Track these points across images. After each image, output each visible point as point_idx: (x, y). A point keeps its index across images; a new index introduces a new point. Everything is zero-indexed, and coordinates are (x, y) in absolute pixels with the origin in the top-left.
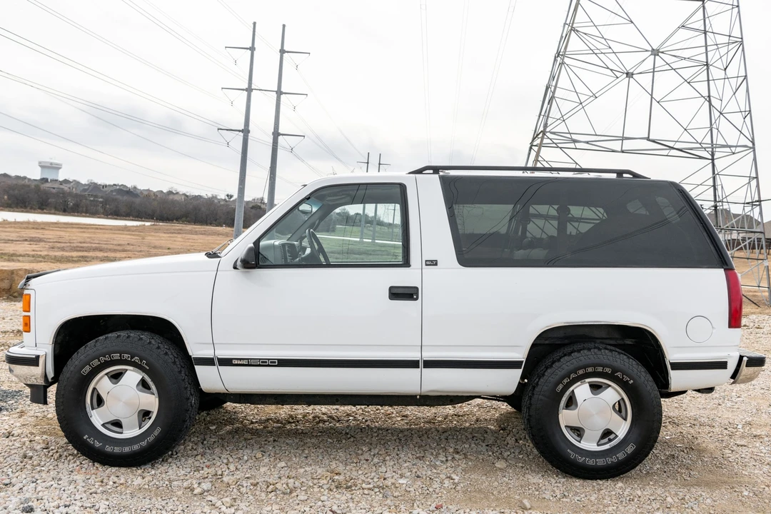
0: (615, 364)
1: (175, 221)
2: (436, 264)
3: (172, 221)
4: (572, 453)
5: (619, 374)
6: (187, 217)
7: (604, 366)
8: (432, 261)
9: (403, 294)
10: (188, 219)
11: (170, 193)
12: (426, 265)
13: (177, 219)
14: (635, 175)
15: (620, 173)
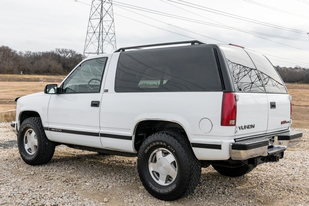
0: (168, 141)
1: (296, 83)
2: (107, 92)
3: (295, 82)
4: (151, 184)
5: (169, 146)
6: (303, 80)
7: (163, 142)
8: (106, 90)
9: (95, 104)
10: (303, 81)
11: (296, 68)
12: (104, 92)
13: (297, 82)
14: (200, 43)
15: (193, 43)
